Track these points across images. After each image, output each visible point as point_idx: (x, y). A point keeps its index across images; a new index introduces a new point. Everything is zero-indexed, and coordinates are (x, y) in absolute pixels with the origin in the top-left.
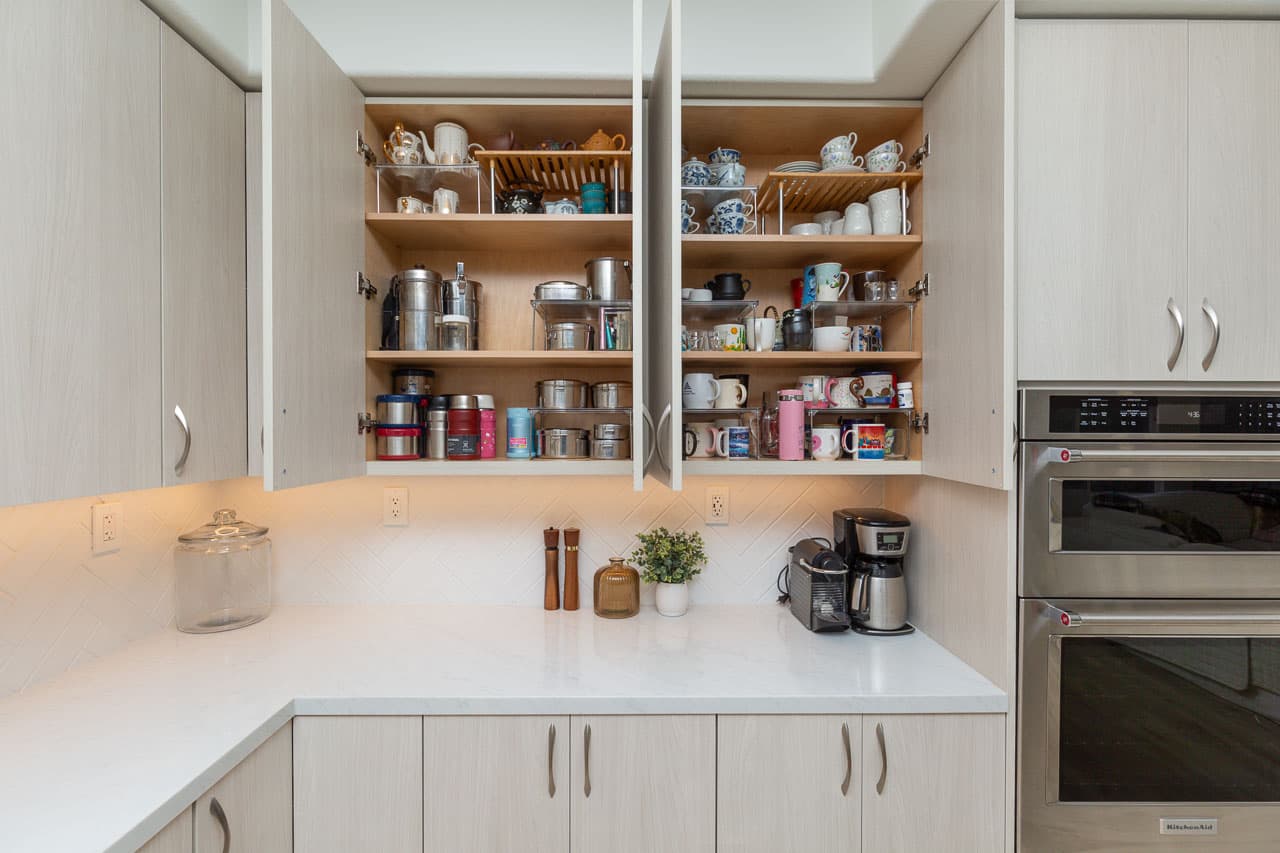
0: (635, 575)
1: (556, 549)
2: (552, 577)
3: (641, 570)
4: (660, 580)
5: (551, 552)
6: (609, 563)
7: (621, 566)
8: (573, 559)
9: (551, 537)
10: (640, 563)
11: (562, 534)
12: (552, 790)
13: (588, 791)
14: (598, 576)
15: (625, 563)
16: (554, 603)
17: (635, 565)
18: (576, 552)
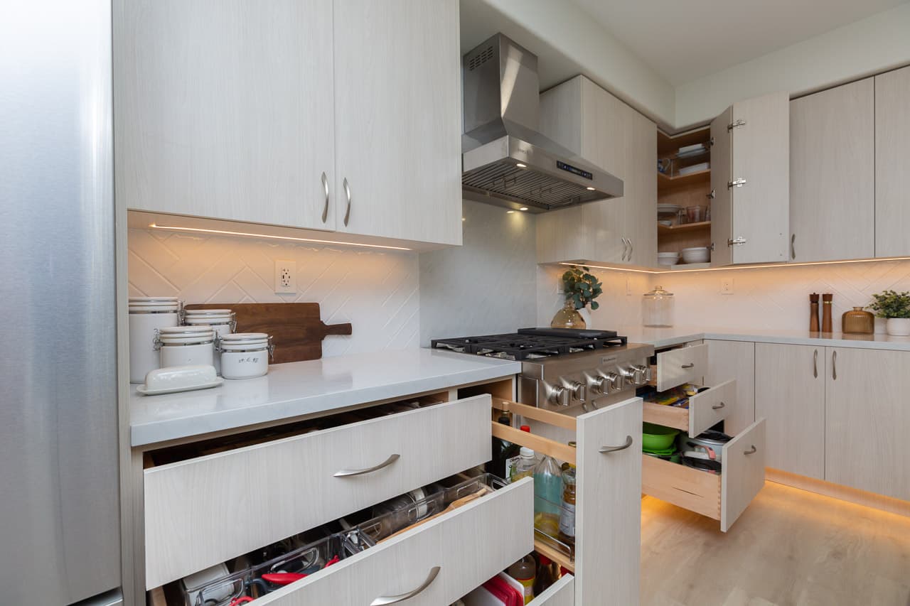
0: (871, 316)
1: (817, 302)
2: (815, 319)
3: (874, 312)
4: (889, 317)
5: (814, 304)
6: (853, 309)
7: (861, 310)
8: (828, 309)
9: (814, 298)
10: (875, 309)
11: (821, 297)
12: (816, 375)
13: (834, 377)
14: (844, 316)
15: (863, 309)
16: (816, 328)
17: (871, 310)
18: (830, 305)
